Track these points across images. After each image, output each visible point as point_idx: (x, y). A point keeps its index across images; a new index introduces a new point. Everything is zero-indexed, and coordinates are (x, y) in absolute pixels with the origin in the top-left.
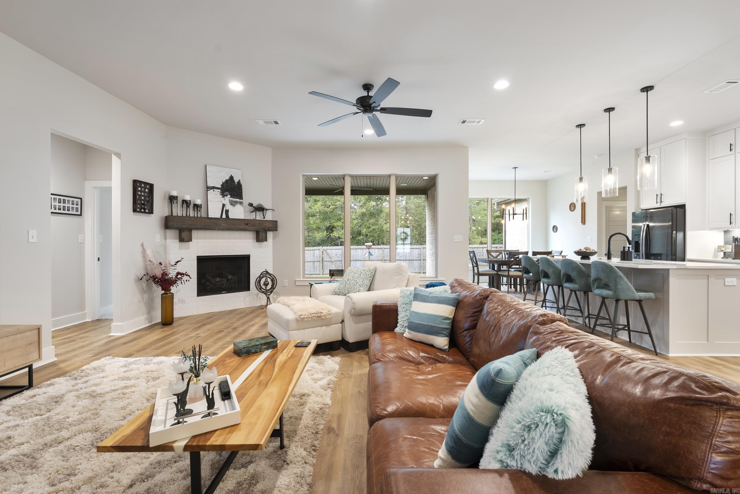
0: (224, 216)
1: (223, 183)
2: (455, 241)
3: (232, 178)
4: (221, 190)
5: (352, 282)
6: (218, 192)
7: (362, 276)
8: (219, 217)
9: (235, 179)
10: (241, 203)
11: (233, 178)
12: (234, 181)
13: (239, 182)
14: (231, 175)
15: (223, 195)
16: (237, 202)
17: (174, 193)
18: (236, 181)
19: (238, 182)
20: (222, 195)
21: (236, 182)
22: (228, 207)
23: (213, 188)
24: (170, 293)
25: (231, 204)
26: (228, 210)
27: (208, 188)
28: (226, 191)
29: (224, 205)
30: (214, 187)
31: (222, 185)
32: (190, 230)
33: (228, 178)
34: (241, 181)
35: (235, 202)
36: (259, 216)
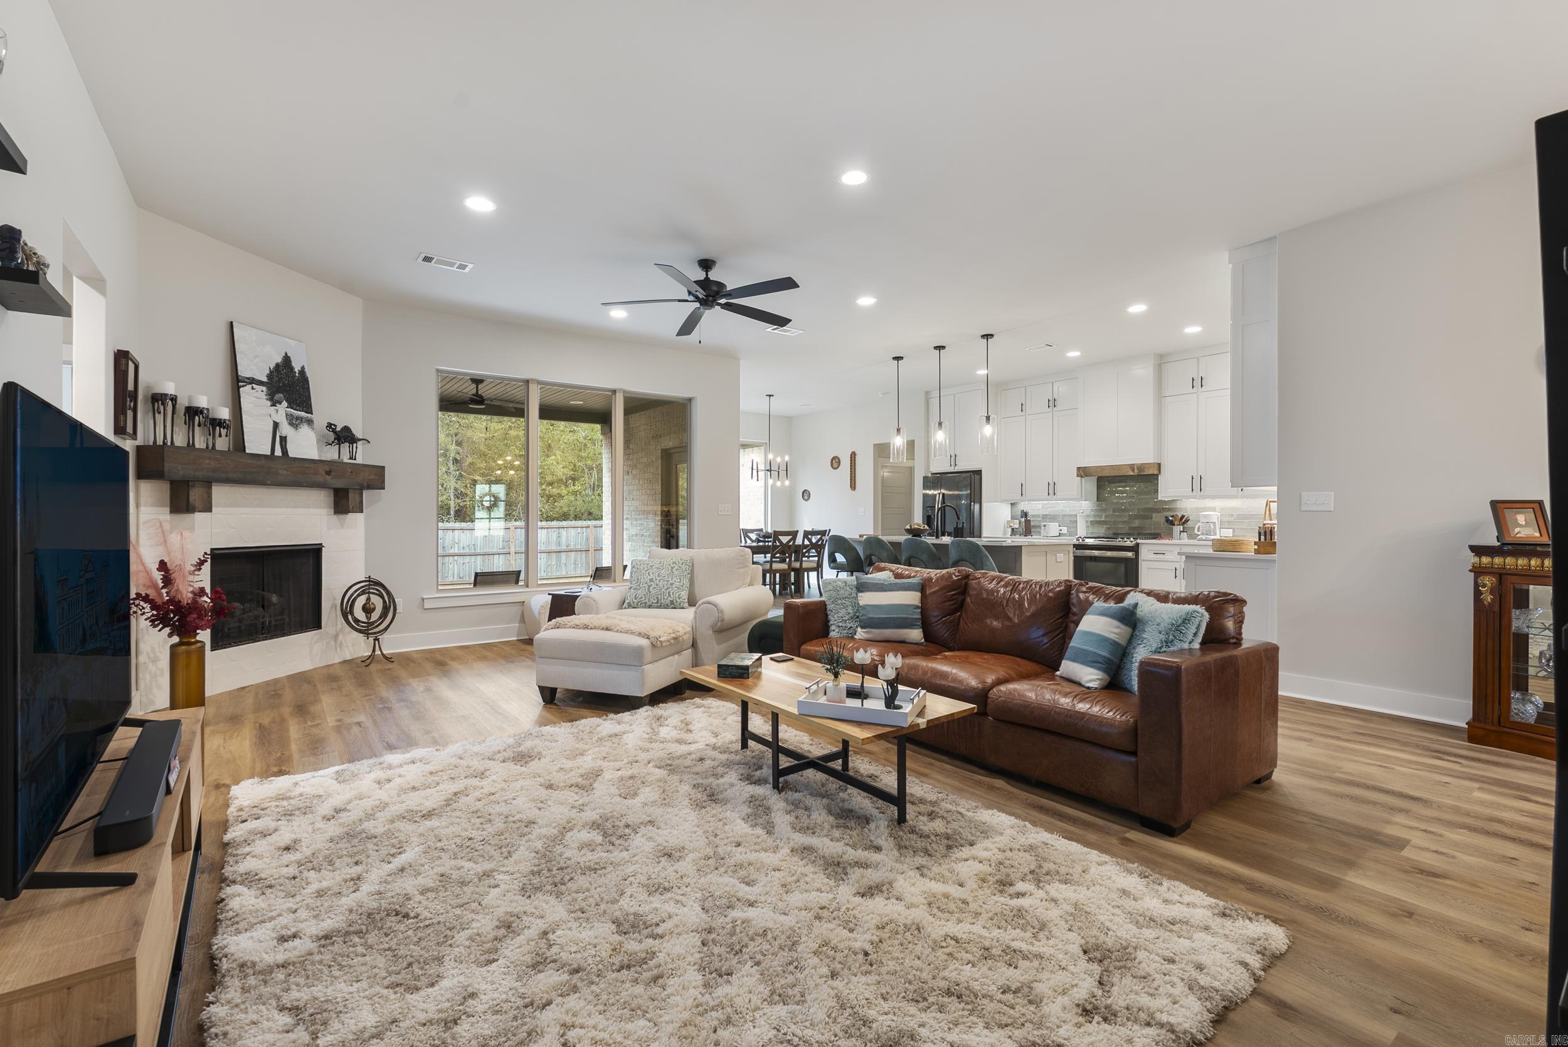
0: (278, 452)
1: (271, 372)
3: (287, 359)
4: (269, 389)
5: (661, 584)
6: (261, 391)
7: (676, 572)
8: (270, 453)
9: (293, 364)
10: (310, 422)
11: (290, 361)
12: (292, 369)
13: (302, 372)
14: (286, 354)
15: (273, 401)
16: (301, 420)
18: (297, 367)
19: (299, 372)
20: (269, 399)
21: (296, 370)
22: (285, 429)
23: (252, 381)
24: (197, 642)
25: (291, 424)
26: (286, 437)
27: (240, 381)
28: (279, 392)
29: (276, 425)
30: (253, 379)
31: (269, 377)
32: (208, 484)
33: (279, 360)
34: (307, 370)
35: (297, 418)
36: (344, 454)
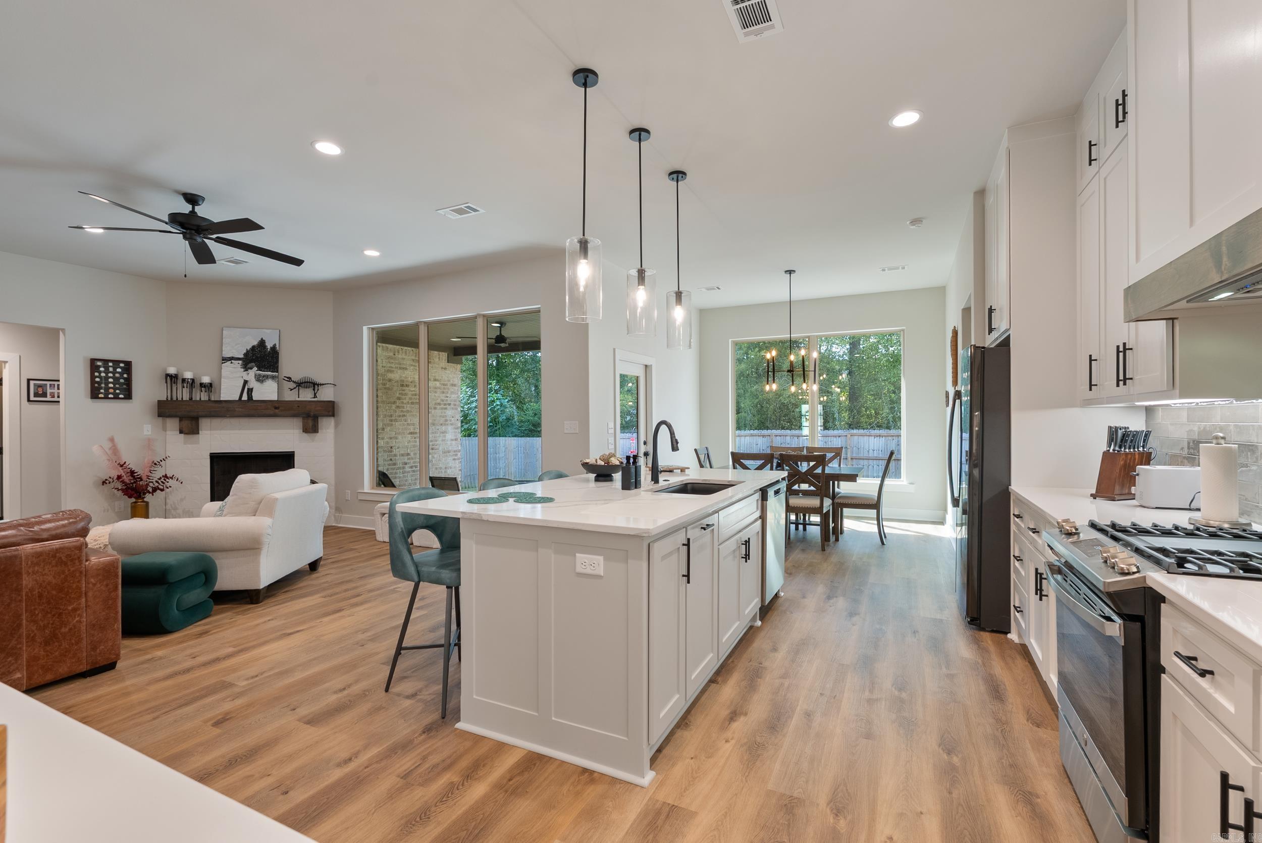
0: (245, 397)
1: (248, 351)
2: (566, 431)
3: (262, 343)
4: (244, 361)
6: (238, 364)
8: (237, 399)
9: (267, 344)
11: (265, 342)
12: (265, 347)
13: (274, 348)
14: (262, 339)
15: (246, 368)
16: (267, 377)
17: (172, 371)
18: (269, 345)
19: (271, 348)
20: (243, 368)
21: (269, 347)
22: (253, 384)
23: (231, 359)
24: (144, 502)
26: (252, 389)
27: (225, 360)
28: (251, 362)
29: (246, 382)
30: (233, 357)
31: (245, 355)
32: (195, 419)
33: (255, 343)
34: (277, 346)
